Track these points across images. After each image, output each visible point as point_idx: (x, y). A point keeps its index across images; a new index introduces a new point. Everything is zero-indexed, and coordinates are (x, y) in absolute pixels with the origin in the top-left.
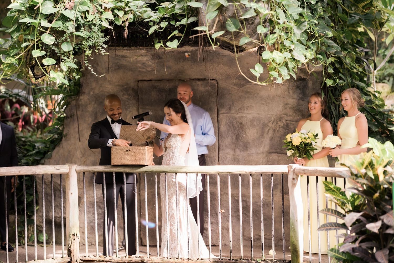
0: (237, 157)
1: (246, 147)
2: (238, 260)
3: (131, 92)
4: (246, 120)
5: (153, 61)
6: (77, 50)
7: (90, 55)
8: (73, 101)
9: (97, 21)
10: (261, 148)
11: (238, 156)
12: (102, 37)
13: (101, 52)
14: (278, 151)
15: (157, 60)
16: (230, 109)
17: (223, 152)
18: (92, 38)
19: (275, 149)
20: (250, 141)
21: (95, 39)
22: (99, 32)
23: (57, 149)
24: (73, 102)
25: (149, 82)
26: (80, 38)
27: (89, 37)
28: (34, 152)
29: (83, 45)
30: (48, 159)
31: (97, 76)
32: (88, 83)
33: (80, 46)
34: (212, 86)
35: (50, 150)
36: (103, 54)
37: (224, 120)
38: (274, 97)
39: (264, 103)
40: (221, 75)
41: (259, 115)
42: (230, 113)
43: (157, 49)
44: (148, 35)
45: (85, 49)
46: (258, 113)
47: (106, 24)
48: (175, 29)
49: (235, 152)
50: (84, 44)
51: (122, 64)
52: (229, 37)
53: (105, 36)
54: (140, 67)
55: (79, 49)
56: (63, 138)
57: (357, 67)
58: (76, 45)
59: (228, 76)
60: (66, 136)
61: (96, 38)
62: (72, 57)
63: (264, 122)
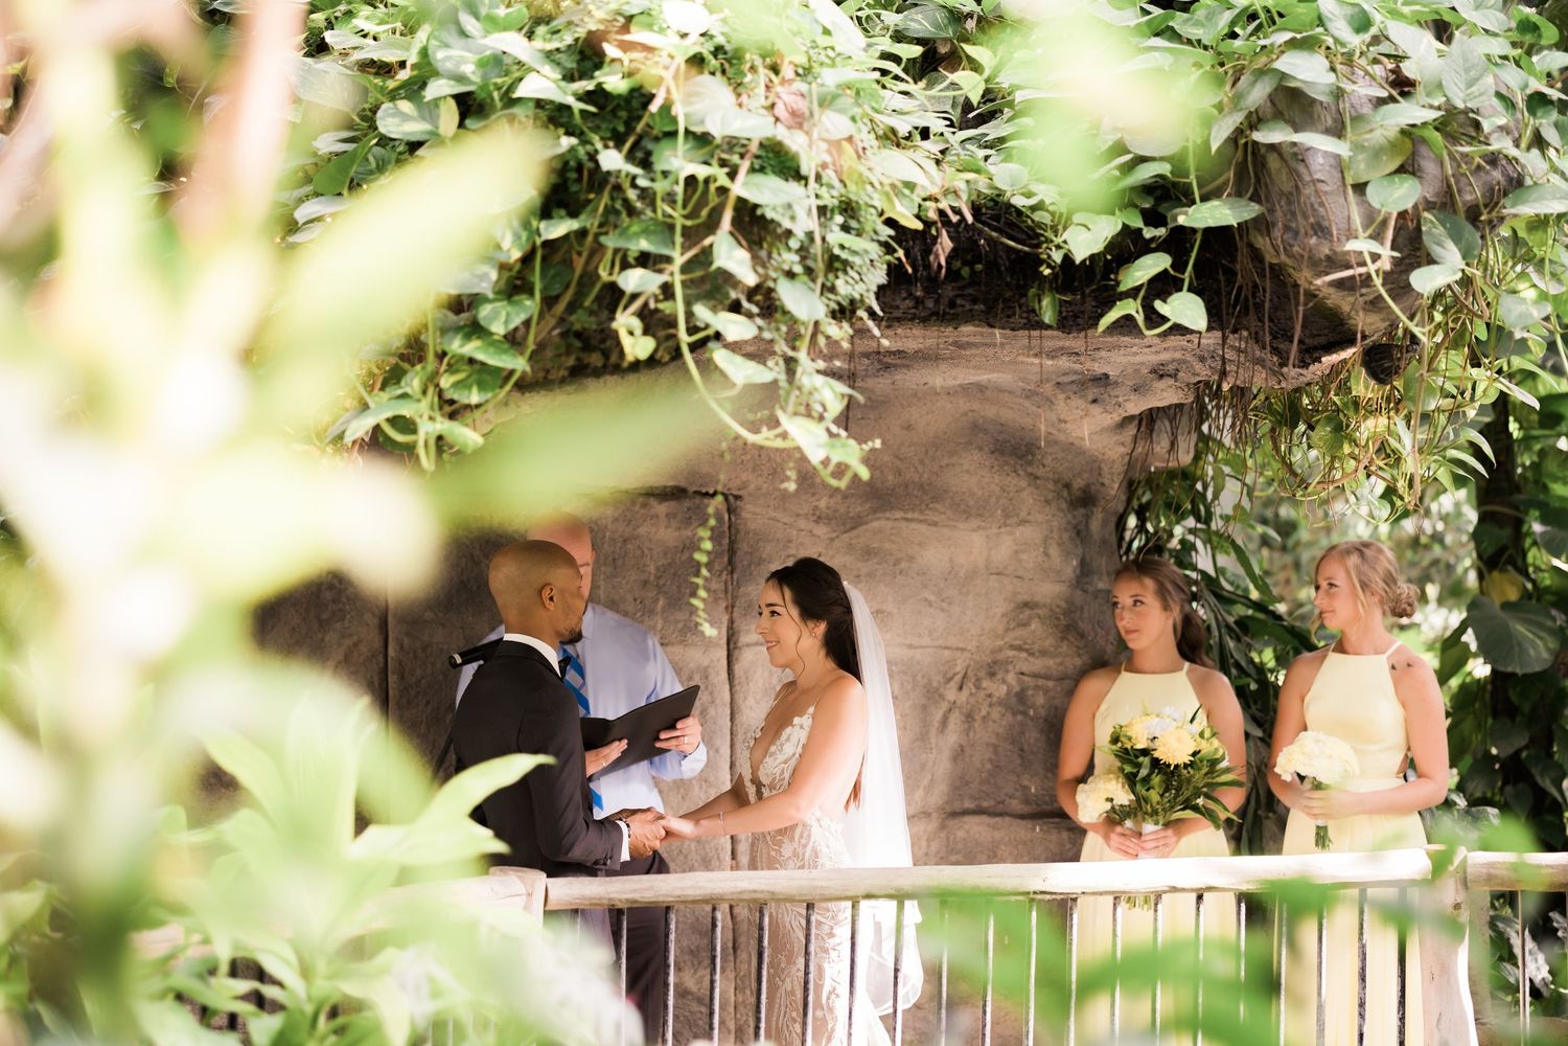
14: (985, 804)
19: (972, 797)
38: (972, 575)
41: (911, 653)
46: (908, 642)
63: (930, 682)
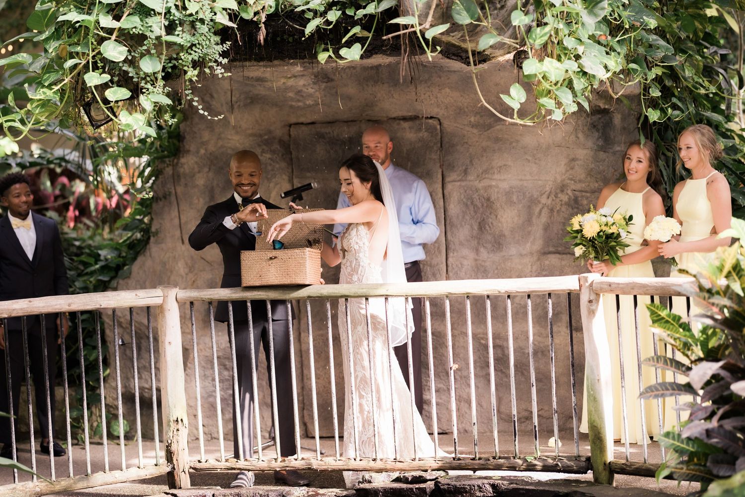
0: (483, 264)
1: (499, 244)
2: (489, 460)
3: (276, 146)
4: (498, 192)
5: (316, 87)
6: (170, 70)
7: (195, 79)
8: (167, 167)
9: (207, 13)
10: (529, 245)
11: (484, 261)
12: (217, 44)
13: (216, 72)
14: (560, 249)
15: (325, 84)
16: (466, 172)
17: (455, 254)
18: (198, 46)
19: (554, 246)
20: (507, 233)
21: (203, 47)
22: (212, 35)
23: (140, 259)
24: (167, 169)
25: (310, 126)
26: (176, 47)
27: (193, 45)
28: (97, 266)
29: (181, 59)
30: (123, 279)
31: (209, 118)
32: (195, 133)
33: (175, 62)
34: (431, 130)
35: (127, 262)
36: (220, 76)
37: (455, 194)
38: (548, 147)
39: (530, 158)
40: (447, 108)
41: (521, 183)
42: (466, 180)
43: (323, 62)
44: (305, 37)
45: (186, 68)
46: (519, 178)
47: (223, 20)
48: (354, 24)
49: (477, 254)
50: (183, 57)
51: (257, 95)
52: (458, 34)
53: (223, 42)
54: (292, 99)
55: (174, 67)
56: (152, 239)
57: (706, 84)
58: (168, 61)
59: (460, 110)
60: (156, 233)
61: (205, 47)
62: (161, 83)
63: (532, 196)
